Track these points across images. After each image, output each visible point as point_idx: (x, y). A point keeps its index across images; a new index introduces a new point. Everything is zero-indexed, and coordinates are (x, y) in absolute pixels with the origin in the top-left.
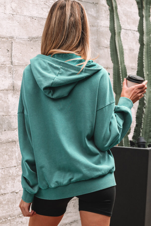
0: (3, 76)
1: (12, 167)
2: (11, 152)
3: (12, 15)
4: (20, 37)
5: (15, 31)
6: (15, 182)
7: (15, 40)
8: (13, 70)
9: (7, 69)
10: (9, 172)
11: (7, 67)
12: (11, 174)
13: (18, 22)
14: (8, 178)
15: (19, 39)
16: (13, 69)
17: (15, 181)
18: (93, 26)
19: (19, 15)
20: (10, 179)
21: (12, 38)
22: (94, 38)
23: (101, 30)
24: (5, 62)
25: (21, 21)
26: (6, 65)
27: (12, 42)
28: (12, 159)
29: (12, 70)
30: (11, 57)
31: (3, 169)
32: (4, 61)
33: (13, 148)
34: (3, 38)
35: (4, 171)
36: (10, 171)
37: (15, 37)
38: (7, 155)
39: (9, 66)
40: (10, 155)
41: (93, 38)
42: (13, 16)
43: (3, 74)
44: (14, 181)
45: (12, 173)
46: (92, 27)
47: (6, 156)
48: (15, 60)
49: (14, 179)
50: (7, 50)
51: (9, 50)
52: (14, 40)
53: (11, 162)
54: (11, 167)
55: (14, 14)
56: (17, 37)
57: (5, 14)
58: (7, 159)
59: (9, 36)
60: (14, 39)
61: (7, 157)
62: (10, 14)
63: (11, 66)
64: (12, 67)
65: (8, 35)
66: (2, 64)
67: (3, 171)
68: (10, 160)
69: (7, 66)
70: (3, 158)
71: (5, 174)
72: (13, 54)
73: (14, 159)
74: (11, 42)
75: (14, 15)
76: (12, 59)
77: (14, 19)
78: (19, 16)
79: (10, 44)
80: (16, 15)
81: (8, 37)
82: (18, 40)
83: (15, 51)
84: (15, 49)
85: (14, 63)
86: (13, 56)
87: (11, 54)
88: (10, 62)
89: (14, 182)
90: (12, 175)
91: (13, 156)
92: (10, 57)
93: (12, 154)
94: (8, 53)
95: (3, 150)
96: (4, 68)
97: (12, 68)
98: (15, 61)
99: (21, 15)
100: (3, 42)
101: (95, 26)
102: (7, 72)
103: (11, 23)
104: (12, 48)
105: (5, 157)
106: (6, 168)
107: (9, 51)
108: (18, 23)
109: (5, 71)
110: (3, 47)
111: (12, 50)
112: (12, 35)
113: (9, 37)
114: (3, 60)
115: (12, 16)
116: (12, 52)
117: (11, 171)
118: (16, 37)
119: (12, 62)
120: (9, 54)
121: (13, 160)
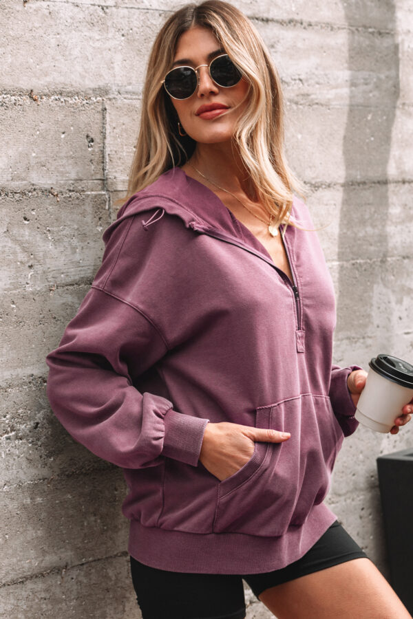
0: (76, 234)
1: (116, 556)
2: (110, 502)
3: (103, 9)
4: (129, 88)
5: (113, 68)
6: (126, 609)
7: (114, 98)
8: (109, 208)
9: (89, 208)
10: (107, 577)
11: (88, 200)
12: (111, 580)
13: (123, 35)
14: (102, 597)
15: (126, 96)
16: (109, 204)
17: (127, 604)
18: (380, 34)
19: (127, 8)
20: (109, 601)
21: (103, 92)
22: (387, 77)
23: (409, 47)
24: (81, 180)
25: (135, 29)
26: (83, 191)
27: (106, 109)
28: (116, 527)
29: (107, 207)
30: (103, 163)
31: (83, 564)
32: (76, 180)
33: (116, 490)
34: (71, 95)
35: (88, 575)
36: (107, 573)
37: (114, 88)
38: (95, 515)
39: (96, 196)
40: (107, 515)
41: (382, 76)
42: (104, 15)
43: (76, 227)
44: (124, 606)
45: (113, 578)
46: (379, 37)
47: (93, 518)
48: (116, 172)
49: (125, 597)
50: (88, 136)
51: (92, 136)
52: (110, 99)
53: (111, 539)
54: (111, 557)
55: (107, 7)
56: (123, 90)
57: (76, 10)
58: (95, 529)
59: (93, 85)
60: (111, 96)
61: (95, 521)
62: (94, 5)
63: (102, 195)
64: (107, 196)
65: (90, 83)
66: (71, 189)
67: (83, 573)
68: (106, 531)
69: (88, 196)
70: (83, 525)
71: (93, 582)
72: (108, 151)
73: (120, 527)
74: (100, 108)
75: (107, 11)
76: (104, 170)
77: (109, 24)
78: (126, 11)
79: (99, 116)
80: (114, 9)
81: (91, 92)
82: (125, 98)
83: (115, 138)
84: (115, 130)
85: (112, 184)
86: (107, 160)
87: (103, 152)
88: (100, 182)
89: (124, 611)
90: (116, 584)
91: (119, 515)
92: (98, 164)
93: (112, 510)
94: (90, 149)
95: (83, 499)
96: (77, 202)
97: (106, 202)
98: (117, 175)
99: (132, 8)
100: (72, 110)
101: (388, 33)
102: (89, 219)
103: (97, 37)
104: (103, 127)
105: (88, 524)
106: (93, 564)
107: (92, 141)
108: (123, 38)
109: (83, 214)
110: (72, 128)
111: (105, 138)
112: (101, 83)
113: (94, 90)
114: (73, 176)
115: (101, 13)
116: (104, 143)
117: (111, 573)
118: (117, 88)
119: (104, 181)
120: (93, 151)
121: (117, 532)
